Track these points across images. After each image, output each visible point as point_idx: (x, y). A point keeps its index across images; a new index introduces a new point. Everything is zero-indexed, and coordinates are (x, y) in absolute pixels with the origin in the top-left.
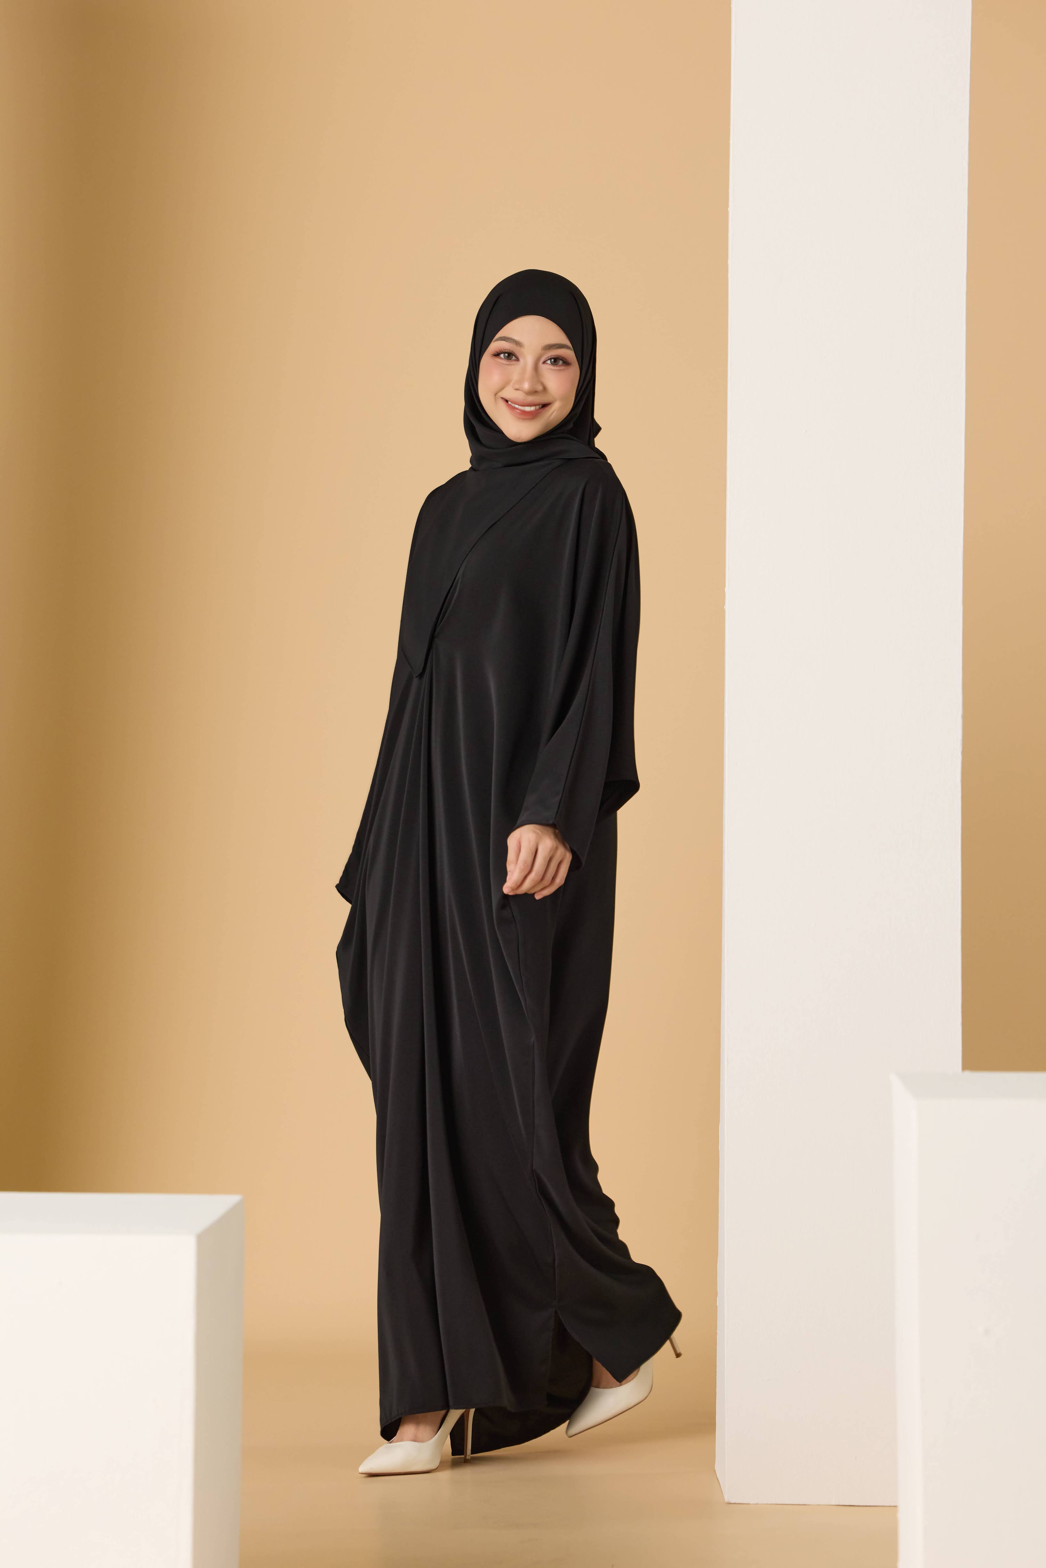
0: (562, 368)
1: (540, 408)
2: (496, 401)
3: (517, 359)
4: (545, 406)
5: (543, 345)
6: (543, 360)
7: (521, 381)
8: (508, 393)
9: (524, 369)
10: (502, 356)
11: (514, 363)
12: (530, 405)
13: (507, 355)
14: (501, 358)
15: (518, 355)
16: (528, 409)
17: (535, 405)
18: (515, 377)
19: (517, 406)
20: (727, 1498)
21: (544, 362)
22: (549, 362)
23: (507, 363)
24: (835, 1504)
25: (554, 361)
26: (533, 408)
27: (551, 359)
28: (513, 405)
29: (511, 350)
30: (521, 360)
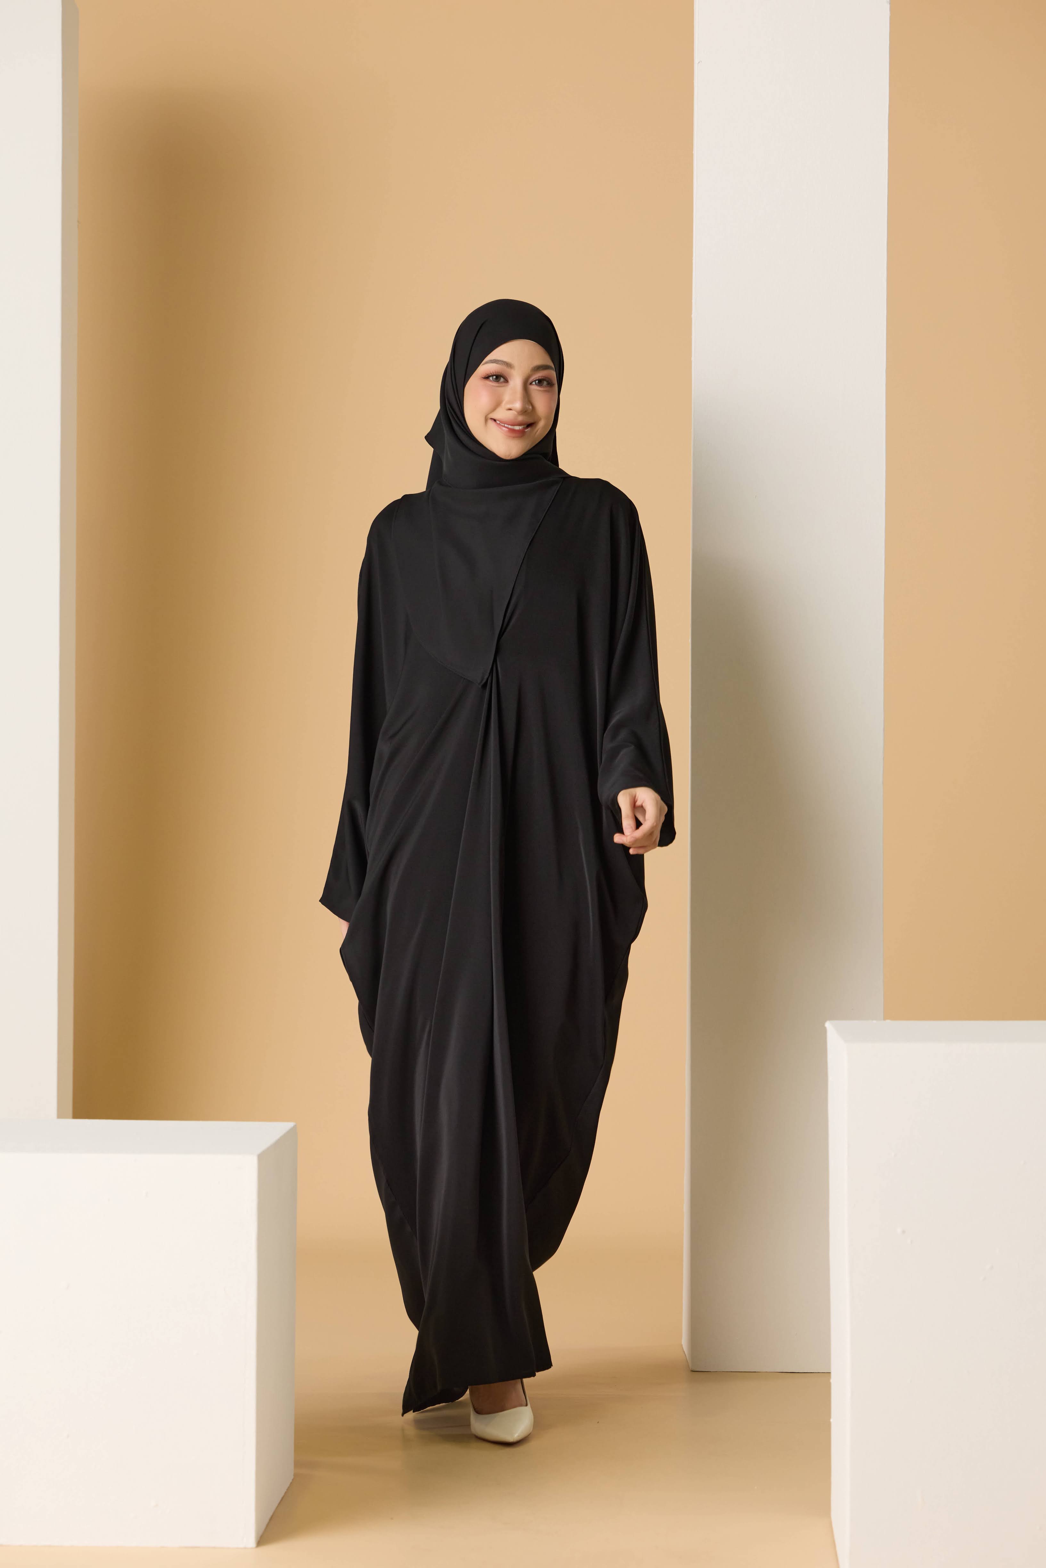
0: (546, 388)
1: (526, 428)
2: (486, 424)
3: (506, 382)
4: (531, 426)
5: (529, 367)
6: (532, 380)
7: (512, 401)
8: (500, 414)
11: (503, 385)
19: (506, 425)
21: (532, 384)
22: (536, 383)
23: (497, 385)
25: (540, 383)
26: (521, 428)
28: (502, 424)
29: (501, 372)
30: (511, 382)
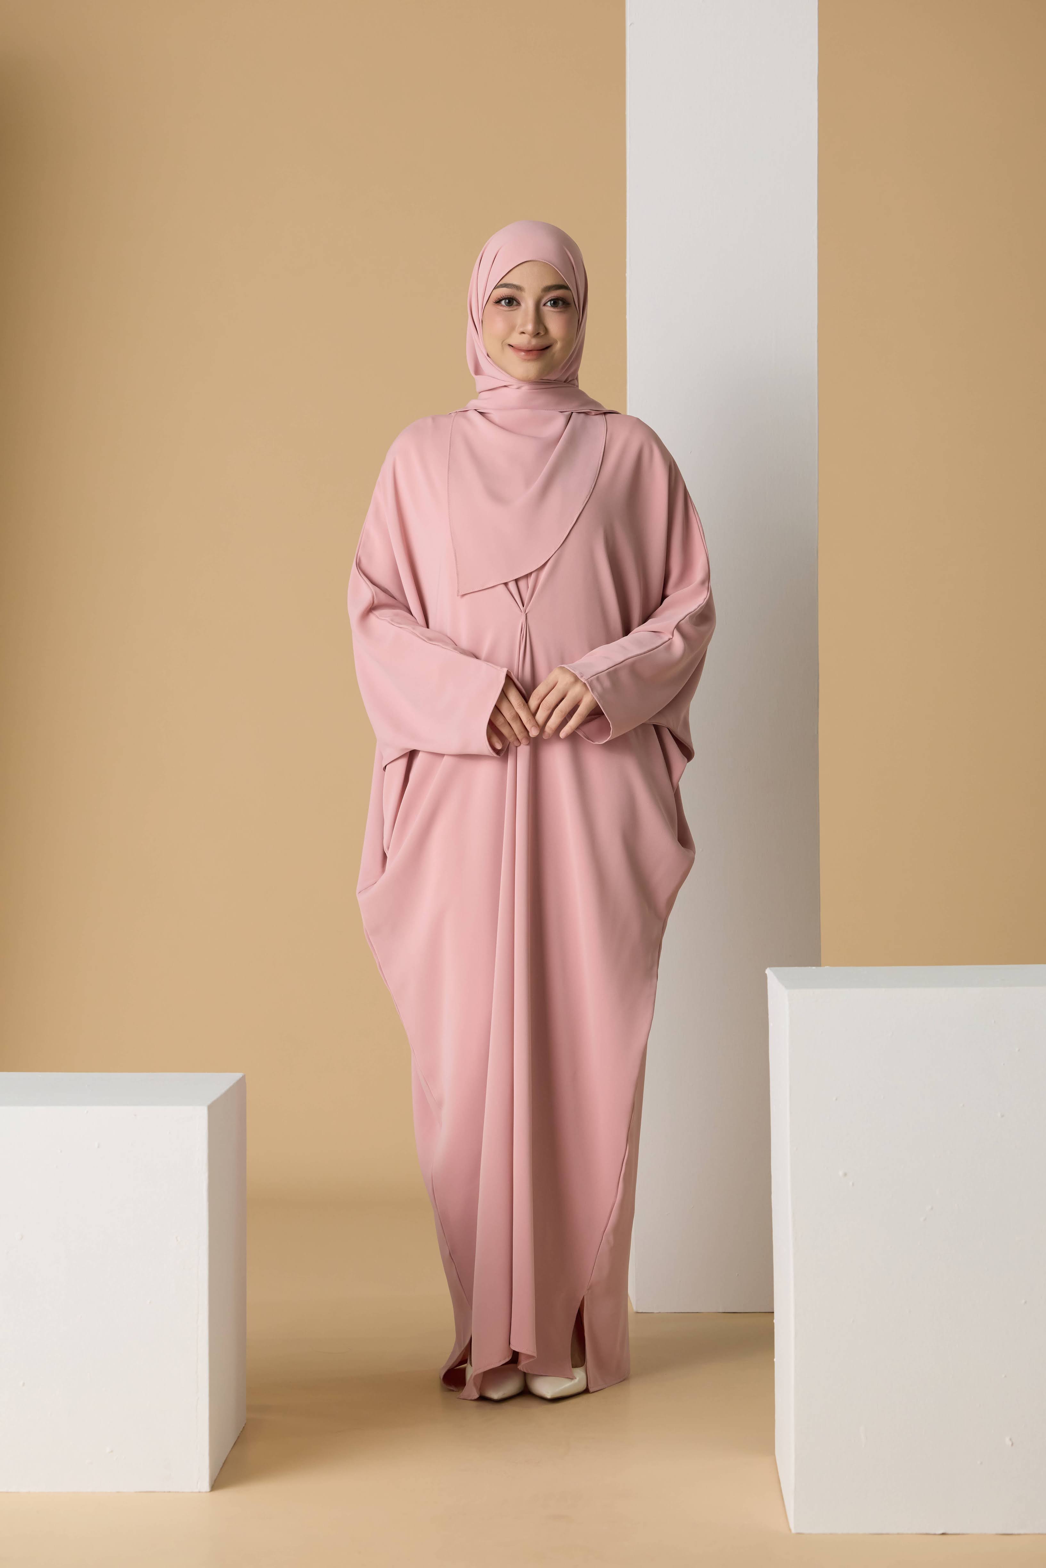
0: (562, 309)
1: (543, 350)
2: (502, 350)
3: (519, 304)
4: (548, 347)
5: (542, 288)
6: (543, 301)
7: (524, 324)
8: (514, 339)
9: (526, 313)
10: (503, 302)
11: (515, 308)
13: (507, 301)
14: (502, 306)
18: (519, 321)
20: (633, 1308)
21: (545, 305)
22: (549, 304)
23: (510, 309)
25: (555, 303)
27: (551, 301)
29: (511, 294)
30: (523, 304)
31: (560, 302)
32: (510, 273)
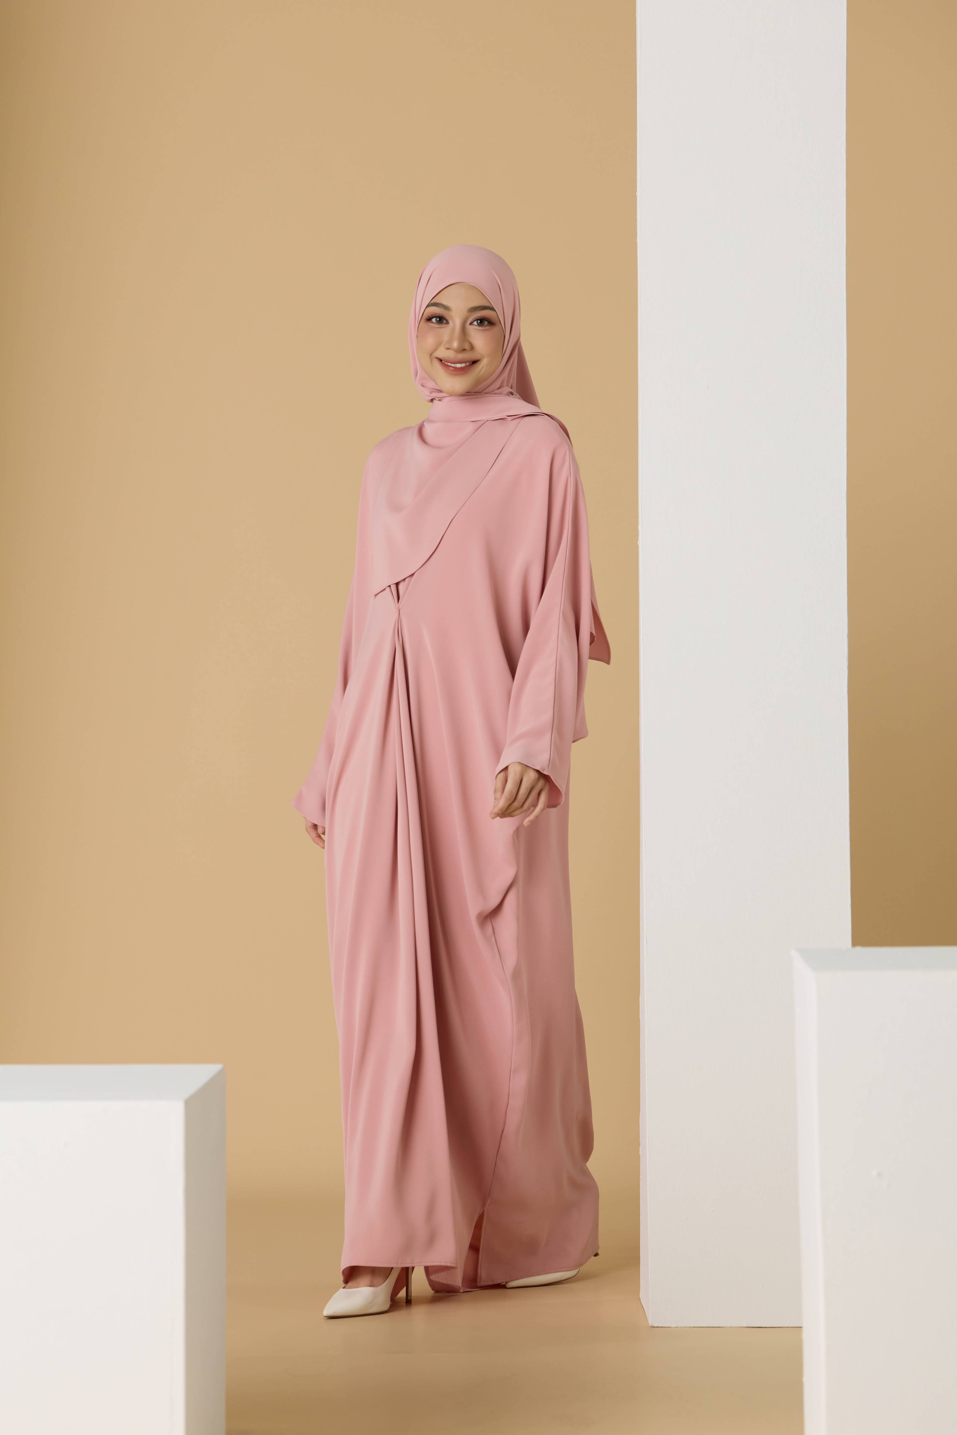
0: (487, 328)
1: (470, 365)
2: (431, 361)
3: (448, 323)
4: (474, 362)
5: (468, 308)
6: (470, 320)
7: (450, 341)
8: (442, 353)
9: (453, 330)
10: (434, 320)
11: (444, 325)
12: (461, 363)
13: (437, 318)
15: (447, 318)
16: (458, 366)
17: (465, 362)
18: (446, 338)
19: (449, 364)
20: (651, 1322)
21: (471, 324)
22: (475, 323)
23: (438, 326)
24: (744, 1326)
25: (480, 322)
27: (477, 320)
28: (446, 363)
29: (441, 313)
30: (451, 323)
31: (486, 323)
32: (439, 294)
